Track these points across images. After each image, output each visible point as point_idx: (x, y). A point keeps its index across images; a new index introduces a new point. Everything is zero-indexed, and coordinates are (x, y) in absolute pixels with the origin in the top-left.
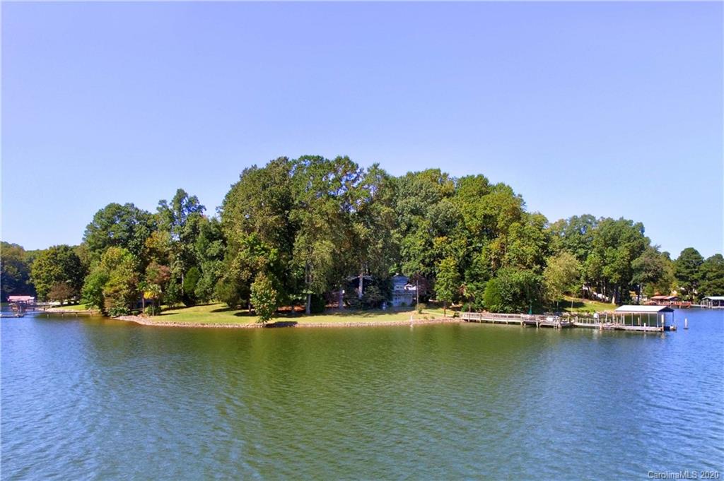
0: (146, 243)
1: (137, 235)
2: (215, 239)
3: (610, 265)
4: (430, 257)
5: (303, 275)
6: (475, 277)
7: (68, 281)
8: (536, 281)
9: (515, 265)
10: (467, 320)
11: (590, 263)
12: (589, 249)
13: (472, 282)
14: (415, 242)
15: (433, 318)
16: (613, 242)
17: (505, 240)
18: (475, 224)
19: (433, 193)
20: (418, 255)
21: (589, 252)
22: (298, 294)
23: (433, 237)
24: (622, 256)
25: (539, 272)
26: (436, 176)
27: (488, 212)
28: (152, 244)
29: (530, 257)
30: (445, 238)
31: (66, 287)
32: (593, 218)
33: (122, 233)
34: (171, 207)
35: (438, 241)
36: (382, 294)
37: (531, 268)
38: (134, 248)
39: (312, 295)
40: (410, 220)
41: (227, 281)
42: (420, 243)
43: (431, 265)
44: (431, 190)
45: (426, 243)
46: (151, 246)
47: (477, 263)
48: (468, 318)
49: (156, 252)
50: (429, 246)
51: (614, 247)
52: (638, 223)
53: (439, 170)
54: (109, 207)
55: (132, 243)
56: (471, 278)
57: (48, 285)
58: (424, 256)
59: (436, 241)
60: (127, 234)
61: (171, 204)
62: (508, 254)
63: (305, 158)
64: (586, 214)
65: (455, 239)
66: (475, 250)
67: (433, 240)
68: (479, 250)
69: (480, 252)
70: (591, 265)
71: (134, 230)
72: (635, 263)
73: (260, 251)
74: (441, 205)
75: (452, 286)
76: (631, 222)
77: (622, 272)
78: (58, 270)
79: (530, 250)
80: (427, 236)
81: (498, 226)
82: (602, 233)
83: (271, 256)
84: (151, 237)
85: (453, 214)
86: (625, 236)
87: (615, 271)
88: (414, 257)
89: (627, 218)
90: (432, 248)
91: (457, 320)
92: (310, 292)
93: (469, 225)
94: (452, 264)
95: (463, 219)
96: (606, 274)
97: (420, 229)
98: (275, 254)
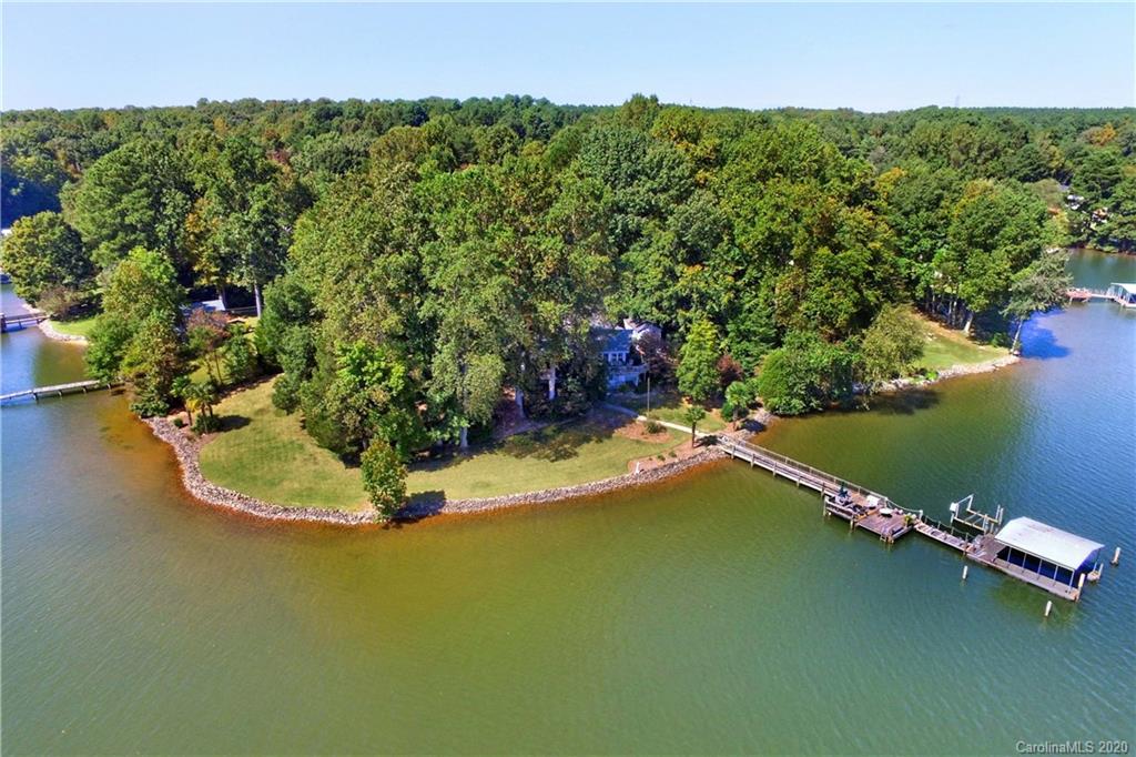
0: (187, 225)
1: (169, 211)
7: (66, 281)
8: (849, 362)
9: (816, 328)
10: (729, 454)
11: (939, 267)
12: (940, 237)
15: (674, 454)
17: (802, 280)
18: (752, 239)
20: (651, 292)
22: (444, 428)
23: (678, 263)
25: (855, 348)
27: (776, 227)
28: (196, 225)
29: (844, 316)
30: (698, 267)
33: (142, 211)
35: (686, 272)
38: (168, 236)
42: (653, 274)
45: (665, 274)
46: (196, 231)
48: (731, 451)
50: (670, 279)
51: (986, 250)
55: (162, 228)
58: (661, 296)
59: (682, 273)
60: (152, 213)
65: (715, 268)
66: (748, 284)
67: (678, 270)
68: (753, 285)
69: (758, 289)
73: (374, 372)
74: (693, 206)
78: (46, 263)
80: (667, 261)
81: (792, 253)
83: (394, 380)
85: (715, 222)
90: (675, 282)
91: (711, 454)
92: (464, 424)
94: (709, 335)
95: (731, 230)
97: (655, 246)
98: (400, 378)
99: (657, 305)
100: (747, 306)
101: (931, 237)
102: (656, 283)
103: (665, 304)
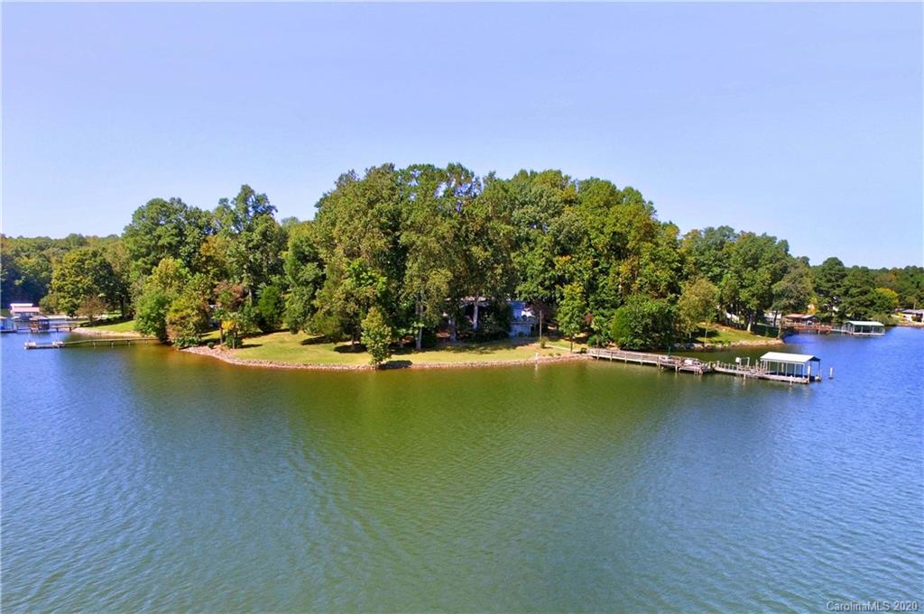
0: (201, 250)
1: (189, 240)
2: (308, 261)
3: (748, 289)
4: (550, 279)
5: (414, 305)
6: (601, 304)
7: (100, 295)
8: (670, 311)
9: (647, 293)
10: (596, 357)
11: (726, 284)
12: (726, 267)
13: (597, 309)
14: (534, 260)
15: (559, 355)
16: (753, 263)
17: (636, 263)
18: (602, 241)
19: (555, 203)
20: (537, 276)
21: (726, 271)
22: (408, 327)
23: (555, 256)
24: (762, 279)
25: (673, 302)
26: (556, 180)
27: (617, 229)
28: (208, 251)
29: (664, 283)
30: (569, 257)
31: (98, 302)
32: (731, 230)
33: (171, 237)
34: (233, 207)
35: (561, 261)
36: (500, 325)
37: (665, 297)
38: (187, 256)
39: (423, 328)
40: (528, 233)
41: (329, 313)
42: (539, 263)
43: (551, 288)
44: (553, 199)
45: (546, 262)
46: (208, 254)
47: (603, 287)
48: (597, 355)
49: (213, 261)
50: (550, 266)
51: (755, 269)
52: (783, 241)
53: (559, 172)
54: (152, 203)
55: (184, 250)
56: (596, 305)
57: (74, 300)
58: (544, 278)
59: (557, 261)
60: (178, 239)
61: (232, 202)
62: (639, 279)
63: (414, 167)
64: (724, 226)
65: (579, 259)
66: (601, 271)
67: (555, 259)
68: (605, 272)
69: (608, 274)
70: (727, 288)
71: (185, 233)
72: (776, 288)
73: (368, 280)
74: (564, 218)
75: (578, 316)
76: (775, 238)
77: (760, 297)
78: (88, 281)
79: (664, 275)
80: (547, 254)
81: (628, 246)
82: (741, 251)
83: (380, 285)
84: (207, 242)
85: (578, 229)
86: (767, 255)
87: (753, 296)
88: (532, 278)
89: (770, 234)
90: (553, 268)
91: (584, 357)
92: (421, 325)
93: (595, 243)
94: (578, 290)
95: (588, 235)
96: (743, 299)
97: (539, 246)
98: (384, 283)
99: (542, 284)
100: (601, 284)
101: (719, 266)
102: (541, 268)
103: (547, 283)
